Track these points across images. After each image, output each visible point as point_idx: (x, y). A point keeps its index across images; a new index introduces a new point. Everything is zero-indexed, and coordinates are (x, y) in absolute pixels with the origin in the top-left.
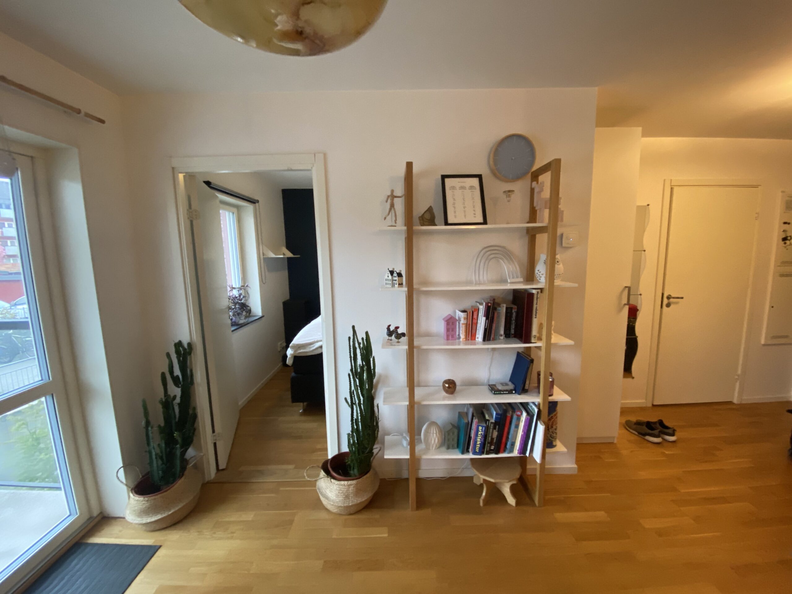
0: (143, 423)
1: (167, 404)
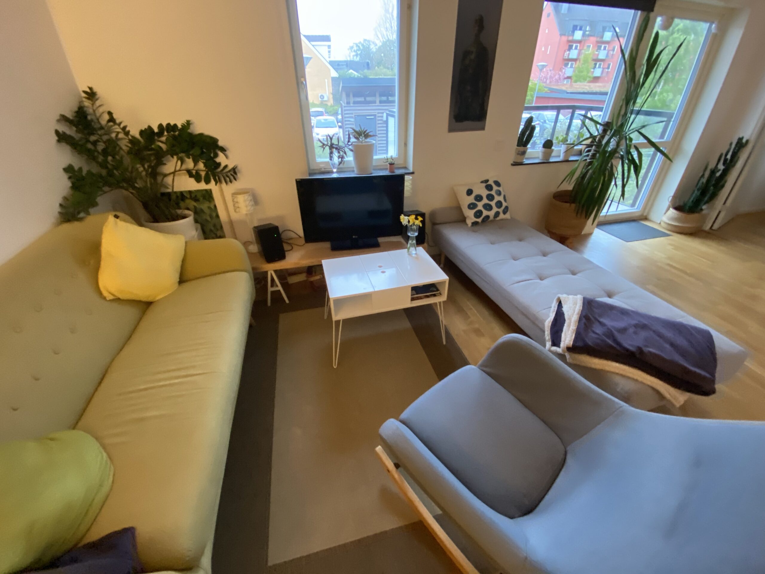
0: (701, 174)
1: (713, 172)
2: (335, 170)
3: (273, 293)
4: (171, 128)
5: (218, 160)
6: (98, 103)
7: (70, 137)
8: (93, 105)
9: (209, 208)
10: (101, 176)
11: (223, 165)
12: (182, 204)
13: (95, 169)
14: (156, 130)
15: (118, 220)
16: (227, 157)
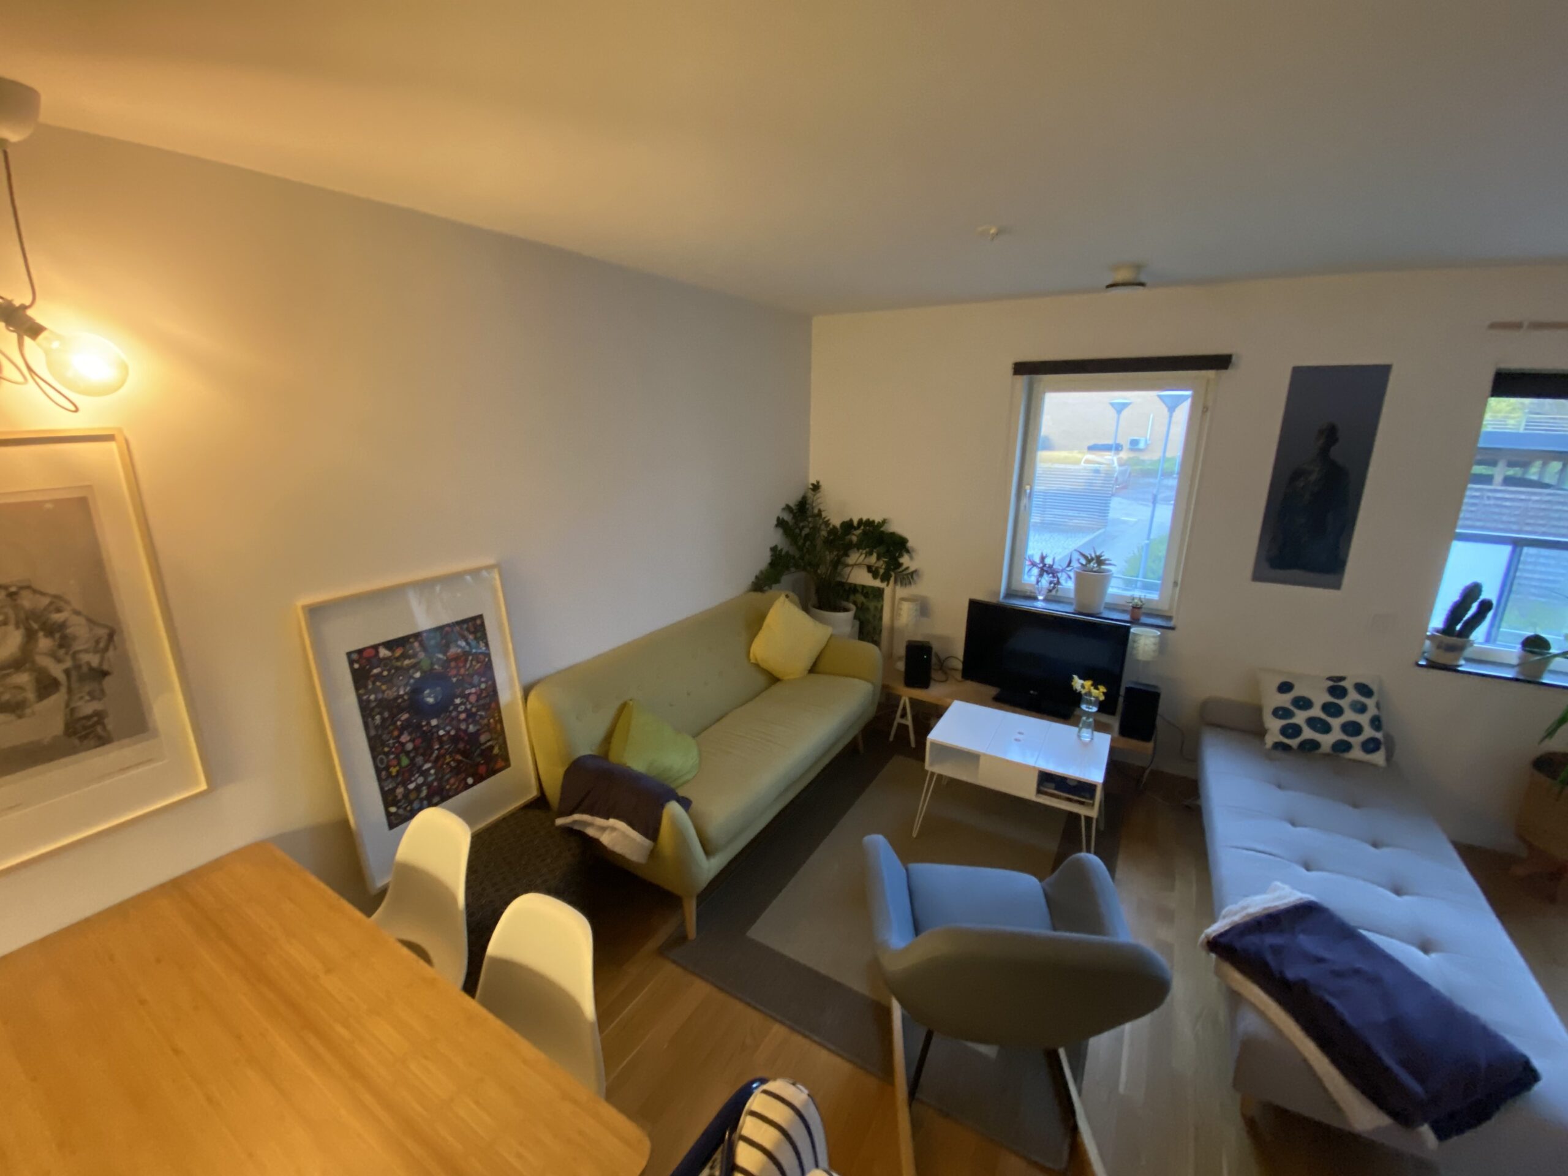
2: (1041, 598)
3: (900, 725)
4: (869, 523)
5: (901, 560)
6: (818, 495)
7: (787, 522)
8: (814, 495)
9: (876, 608)
10: (794, 557)
11: (904, 566)
12: (852, 597)
13: (793, 551)
14: (855, 523)
15: (787, 600)
16: (911, 558)
